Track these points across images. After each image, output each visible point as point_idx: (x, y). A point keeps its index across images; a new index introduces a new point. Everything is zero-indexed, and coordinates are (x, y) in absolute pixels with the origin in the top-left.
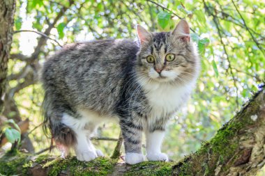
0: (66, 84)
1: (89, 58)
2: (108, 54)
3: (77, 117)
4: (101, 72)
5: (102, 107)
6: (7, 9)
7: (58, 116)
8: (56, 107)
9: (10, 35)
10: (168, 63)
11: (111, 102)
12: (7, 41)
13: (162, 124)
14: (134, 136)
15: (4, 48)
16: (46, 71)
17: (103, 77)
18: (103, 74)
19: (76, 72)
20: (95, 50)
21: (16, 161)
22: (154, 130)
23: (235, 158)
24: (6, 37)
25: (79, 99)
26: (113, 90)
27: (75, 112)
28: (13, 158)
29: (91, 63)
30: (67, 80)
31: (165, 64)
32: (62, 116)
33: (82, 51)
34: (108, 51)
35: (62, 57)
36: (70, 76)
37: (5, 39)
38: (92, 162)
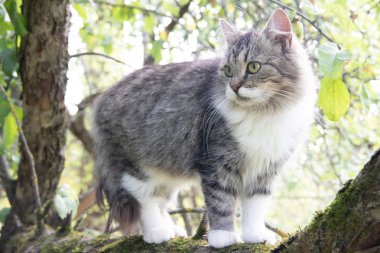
0: (123, 129)
1: (155, 89)
2: (178, 82)
3: (142, 177)
4: (168, 110)
5: (174, 163)
6: (55, 24)
7: (116, 177)
8: (114, 164)
9: (63, 60)
10: (250, 76)
11: (186, 154)
12: (60, 69)
13: (266, 182)
14: (221, 204)
15: (56, 81)
16: (99, 111)
17: (171, 116)
18: (172, 112)
19: (137, 111)
20: (163, 78)
21: (66, 244)
22: (254, 193)
23: (359, 237)
24: (58, 64)
25: (142, 150)
26: (187, 136)
27: (137, 171)
28: (63, 239)
29: (157, 97)
30: (125, 123)
31: (245, 77)
32: (121, 177)
33: (147, 80)
34: (179, 77)
35: (120, 89)
36: (128, 117)
37: (56, 67)
38: (164, 244)
